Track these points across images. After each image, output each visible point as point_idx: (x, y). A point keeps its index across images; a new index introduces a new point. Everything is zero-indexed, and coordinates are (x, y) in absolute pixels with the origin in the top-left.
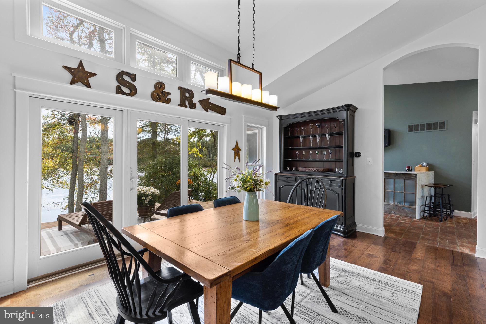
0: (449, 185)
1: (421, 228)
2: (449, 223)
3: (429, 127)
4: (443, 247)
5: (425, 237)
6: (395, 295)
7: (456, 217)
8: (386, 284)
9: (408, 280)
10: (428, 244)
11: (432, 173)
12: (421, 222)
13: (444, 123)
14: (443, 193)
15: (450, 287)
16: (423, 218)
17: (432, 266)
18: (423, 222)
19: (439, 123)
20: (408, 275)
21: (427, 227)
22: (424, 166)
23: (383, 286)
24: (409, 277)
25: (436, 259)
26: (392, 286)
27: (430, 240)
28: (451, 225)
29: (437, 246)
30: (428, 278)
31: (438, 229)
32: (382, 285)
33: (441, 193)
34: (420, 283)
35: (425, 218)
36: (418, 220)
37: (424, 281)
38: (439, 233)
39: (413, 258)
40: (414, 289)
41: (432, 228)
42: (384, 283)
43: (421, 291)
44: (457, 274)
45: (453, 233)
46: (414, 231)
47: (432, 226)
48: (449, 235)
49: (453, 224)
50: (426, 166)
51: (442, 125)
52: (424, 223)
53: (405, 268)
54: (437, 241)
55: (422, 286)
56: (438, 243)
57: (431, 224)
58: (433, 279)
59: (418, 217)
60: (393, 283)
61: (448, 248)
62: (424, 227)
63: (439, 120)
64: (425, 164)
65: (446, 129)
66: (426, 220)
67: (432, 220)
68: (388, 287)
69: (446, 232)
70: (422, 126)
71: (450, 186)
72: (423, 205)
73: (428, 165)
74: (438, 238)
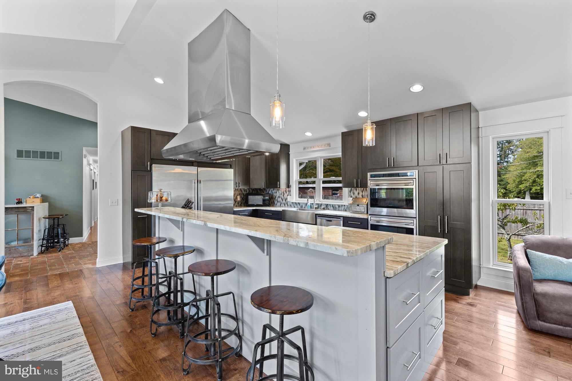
0: (64, 215)
1: (44, 262)
2: (67, 251)
3: (43, 155)
4: (73, 270)
5: (53, 268)
6: (53, 318)
7: (71, 244)
8: (40, 316)
9: (58, 304)
10: (59, 273)
11: (46, 204)
12: (40, 257)
13: (58, 153)
14: (59, 224)
15: (90, 292)
16: (41, 253)
17: (71, 286)
18: (43, 257)
19: (46, 152)
20: (55, 300)
21: (49, 260)
22: (38, 198)
23: (38, 319)
24: (57, 302)
25: (71, 280)
26: (46, 314)
27: (58, 269)
28: (70, 252)
29: (68, 271)
30: (72, 295)
31: (61, 258)
32: (35, 319)
33: (57, 224)
34: (68, 301)
35: (43, 253)
36: (37, 256)
37: (70, 298)
38: (63, 262)
39: (52, 288)
40: (66, 307)
41: (54, 259)
42: (37, 316)
43: (72, 305)
44: (91, 283)
45: (74, 257)
46: (39, 267)
47: (53, 258)
48: (72, 260)
49: (71, 250)
50: (40, 198)
51: (56, 156)
52: (45, 257)
53: (48, 297)
54: (65, 267)
55: (71, 301)
56: (67, 269)
57: (52, 256)
58: (76, 293)
59: (35, 253)
60: (45, 312)
61: (76, 270)
62: (46, 261)
63: (53, 150)
64: (38, 195)
65: (60, 160)
66: (45, 254)
67: (50, 253)
68: (43, 317)
69: (68, 259)
70: (35, 153)
71: (66, 215)
72: (40, 240)
73: (42, 196)
74: (64, 265)
